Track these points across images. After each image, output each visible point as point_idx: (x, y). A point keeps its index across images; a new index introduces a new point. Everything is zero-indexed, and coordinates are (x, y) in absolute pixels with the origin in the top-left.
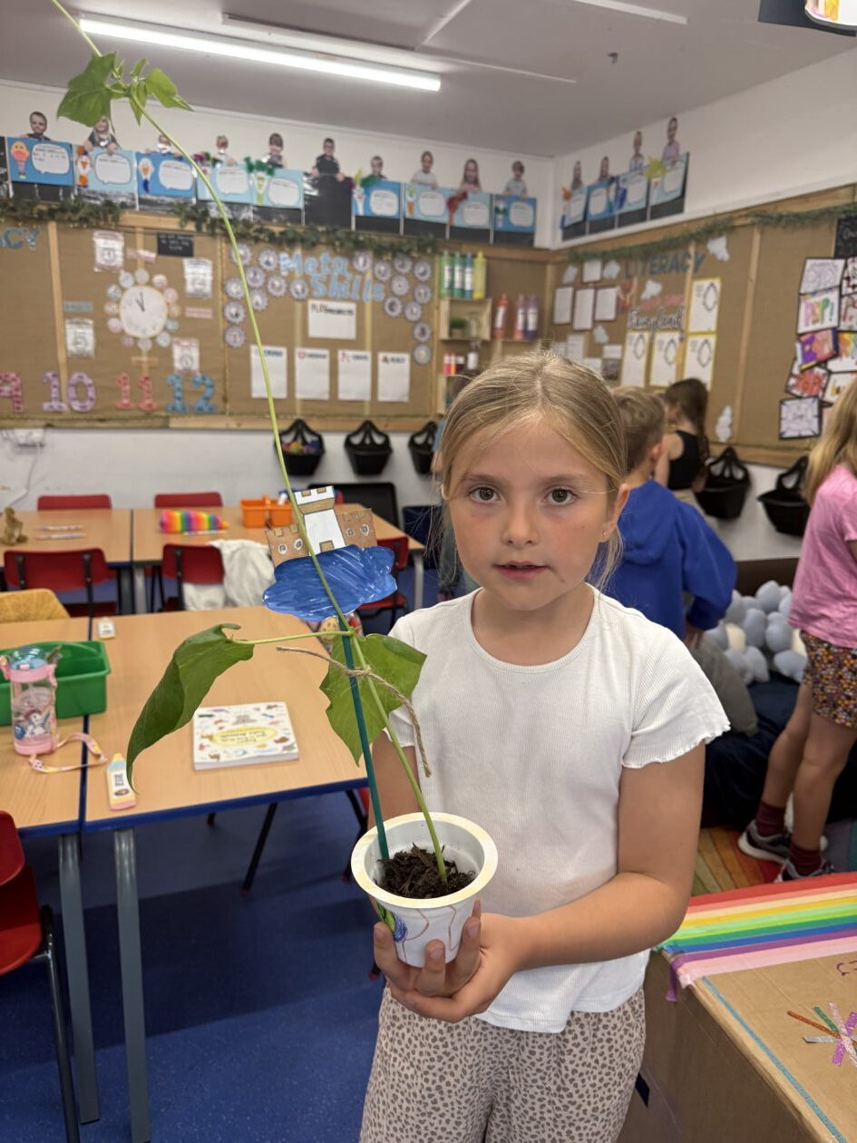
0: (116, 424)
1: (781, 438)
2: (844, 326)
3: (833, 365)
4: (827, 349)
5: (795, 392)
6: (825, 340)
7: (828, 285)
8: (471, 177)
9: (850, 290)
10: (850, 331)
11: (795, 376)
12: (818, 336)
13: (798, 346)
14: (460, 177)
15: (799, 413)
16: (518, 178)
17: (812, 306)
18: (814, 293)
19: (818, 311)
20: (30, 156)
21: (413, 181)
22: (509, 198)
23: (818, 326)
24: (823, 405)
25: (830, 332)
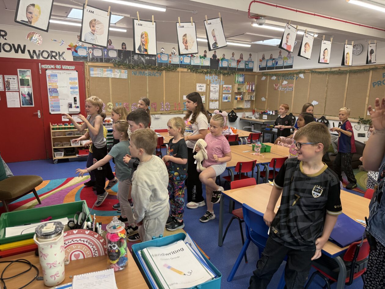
0: (174, 113)
8: (241, 58)
14: (239, 58)
16: (250, 57)
20: (161, 57)
21: (230, 59)
22: (248, 61)
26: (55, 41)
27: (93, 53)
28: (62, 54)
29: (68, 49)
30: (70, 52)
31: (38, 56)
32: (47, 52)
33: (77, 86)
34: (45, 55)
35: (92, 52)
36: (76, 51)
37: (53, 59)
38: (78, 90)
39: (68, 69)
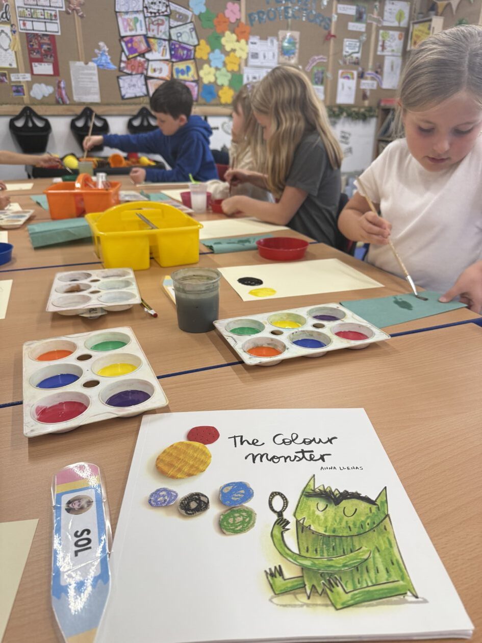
1: (123, 98)
2: (150, 34)
3: (148, 56)
4: (143, 47)
5: (125, 71)
6: (140, 42)
7: (135, 10)
9: (149, 15)
10: (154, 38)
11: (124, 62)
12: (135, 38)
13: (123, 44)
15: (132, 83)
17: (127, 20)
18: (127, 13)
19: (131, 24)
23: (133, 33)
24: (147, 78)
25: (142, 37)
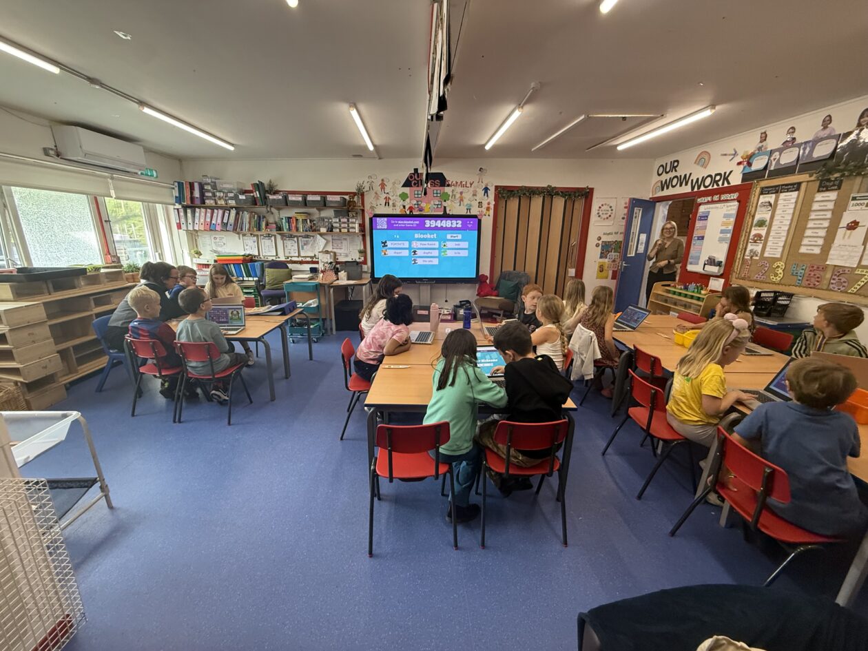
26: (725, 155)
27: (779, 160)
28: (728, 176)
29: (739, 164)
30: (741, 167)
31: (699, 188)
32: (710, 176)
33: (731, 227)
34: (708, 181)
35: (778, 157)
36: (750, 164)
37: (715, 187)
38: (729, 235)
39: (728, 200)
